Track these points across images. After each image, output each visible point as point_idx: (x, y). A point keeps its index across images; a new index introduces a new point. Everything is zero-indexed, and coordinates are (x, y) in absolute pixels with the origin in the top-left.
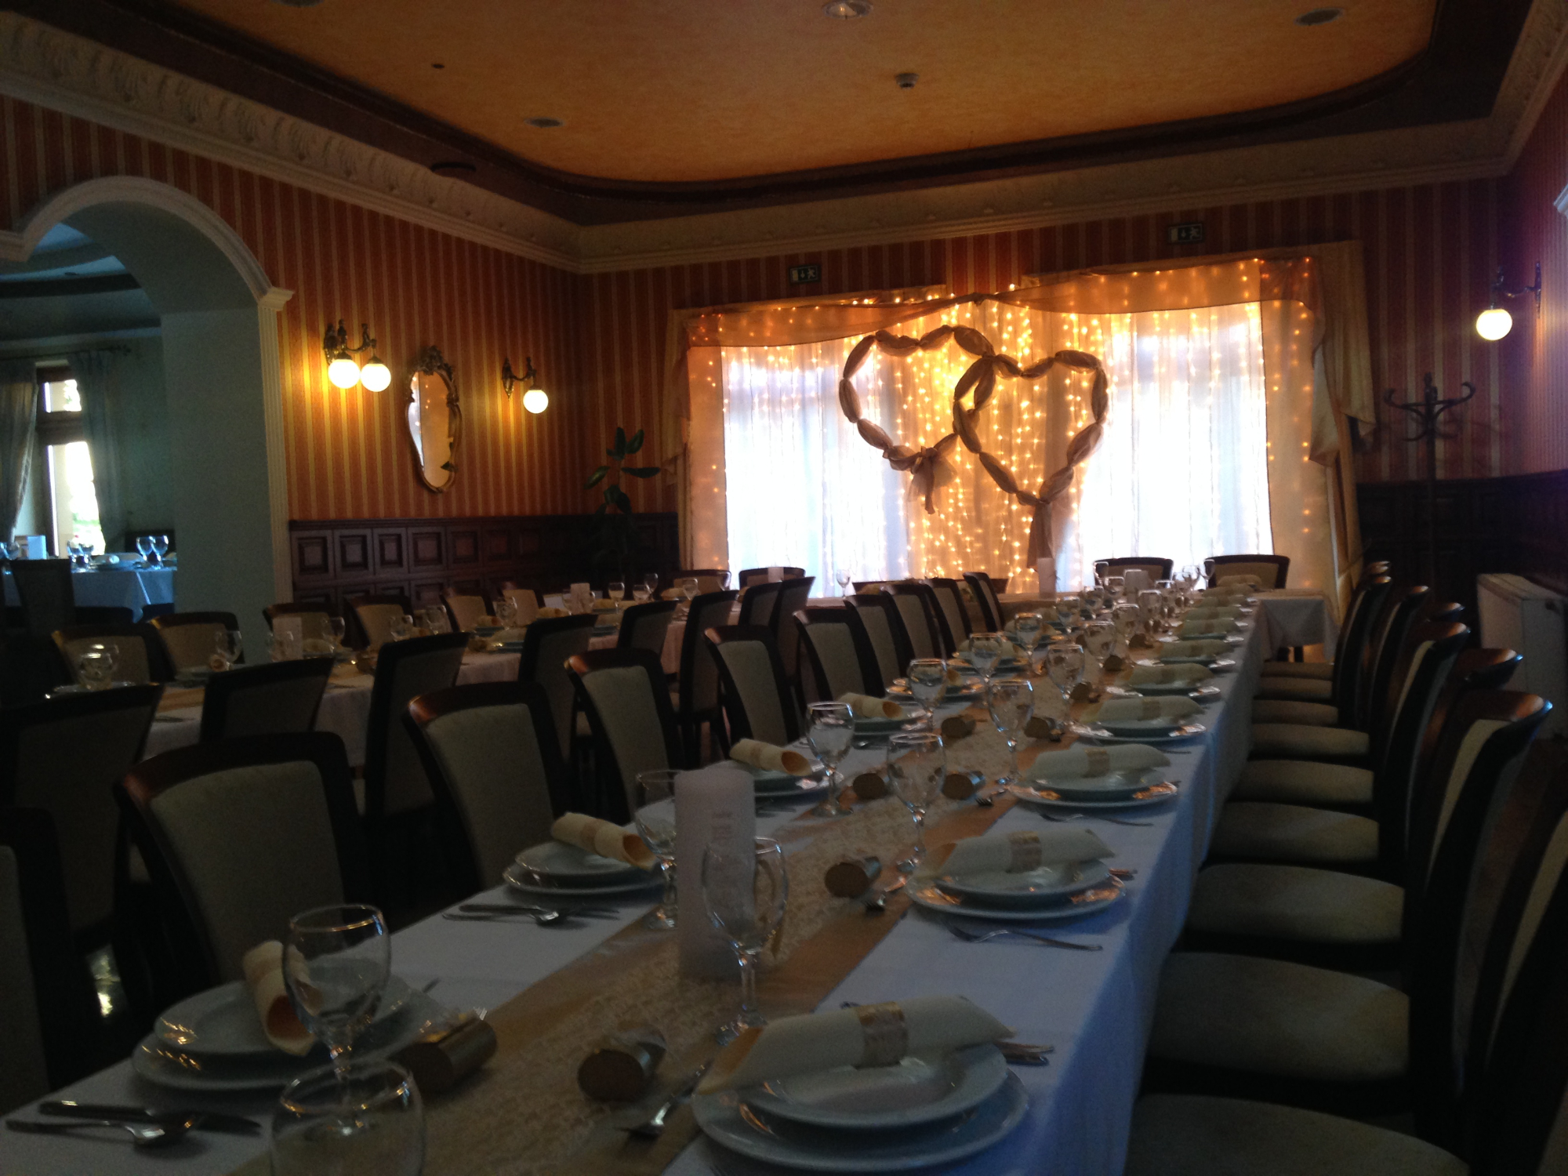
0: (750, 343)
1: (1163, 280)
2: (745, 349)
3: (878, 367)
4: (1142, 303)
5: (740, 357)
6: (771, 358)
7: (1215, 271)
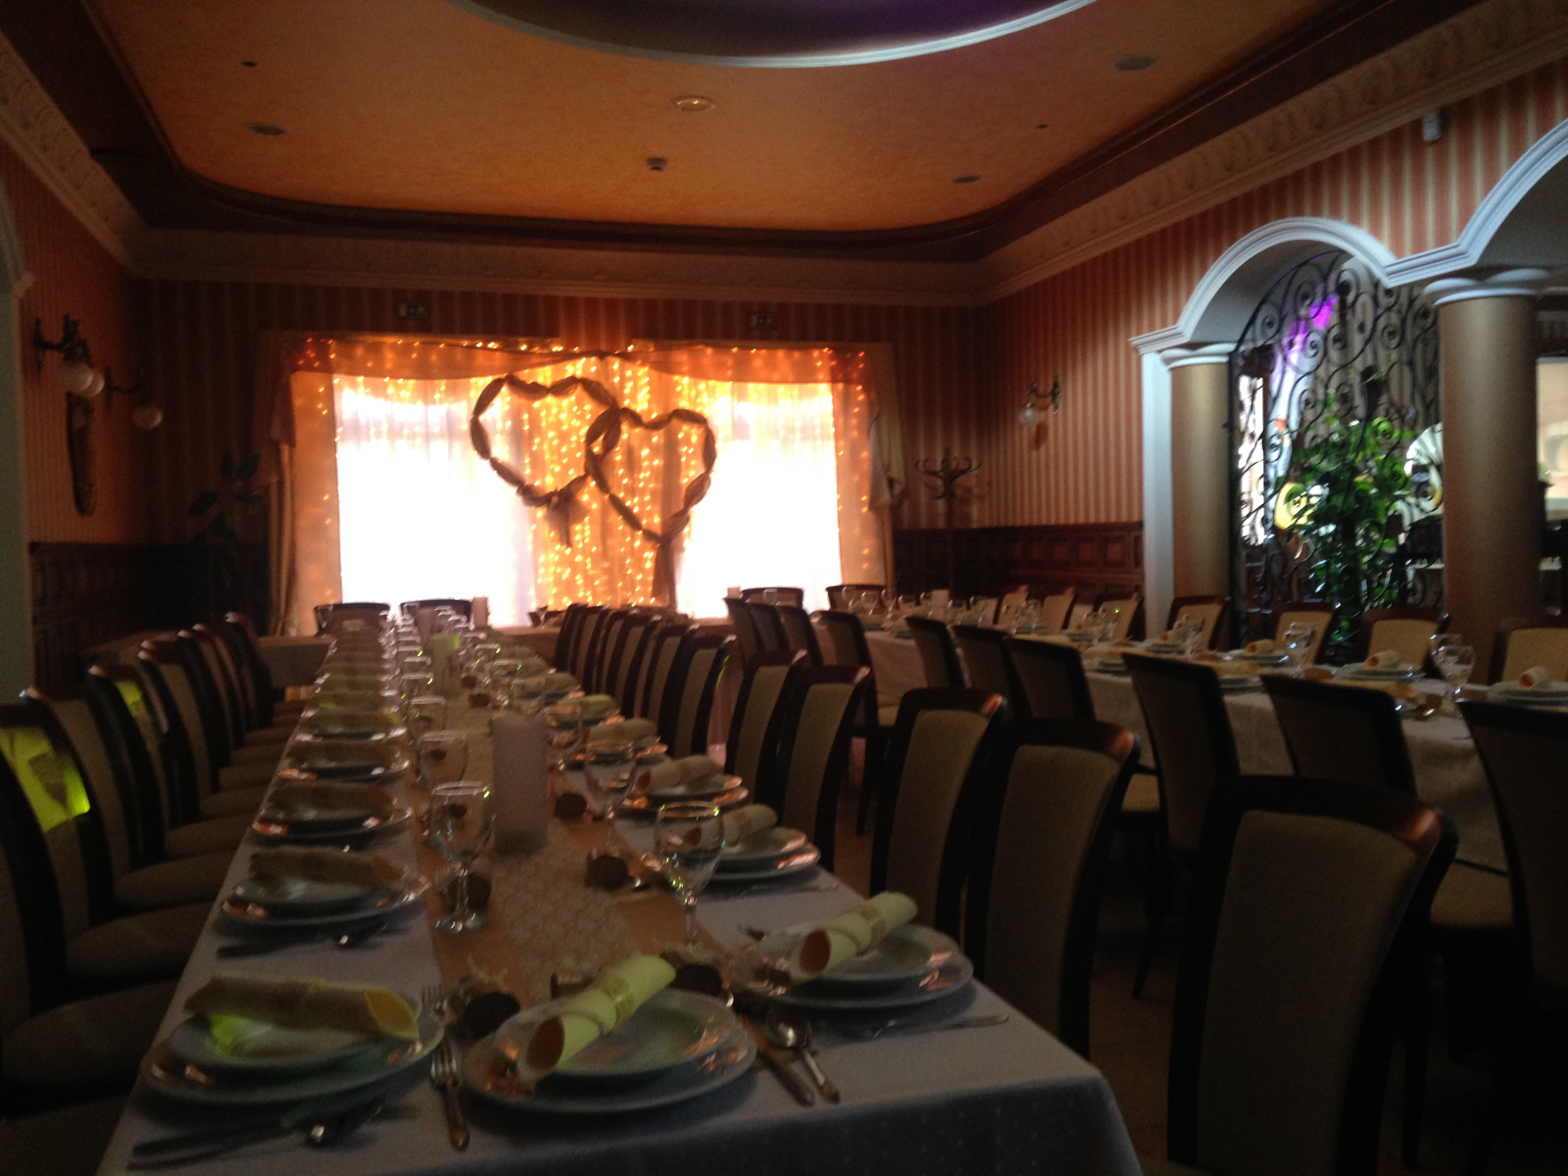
0: (368, 373)
1: (758, 356)
2: (361, 379)
3: (507, 408)
4: (742, 375)
5: (354, 386)
6: (391, 390)
7: (797, 355)
